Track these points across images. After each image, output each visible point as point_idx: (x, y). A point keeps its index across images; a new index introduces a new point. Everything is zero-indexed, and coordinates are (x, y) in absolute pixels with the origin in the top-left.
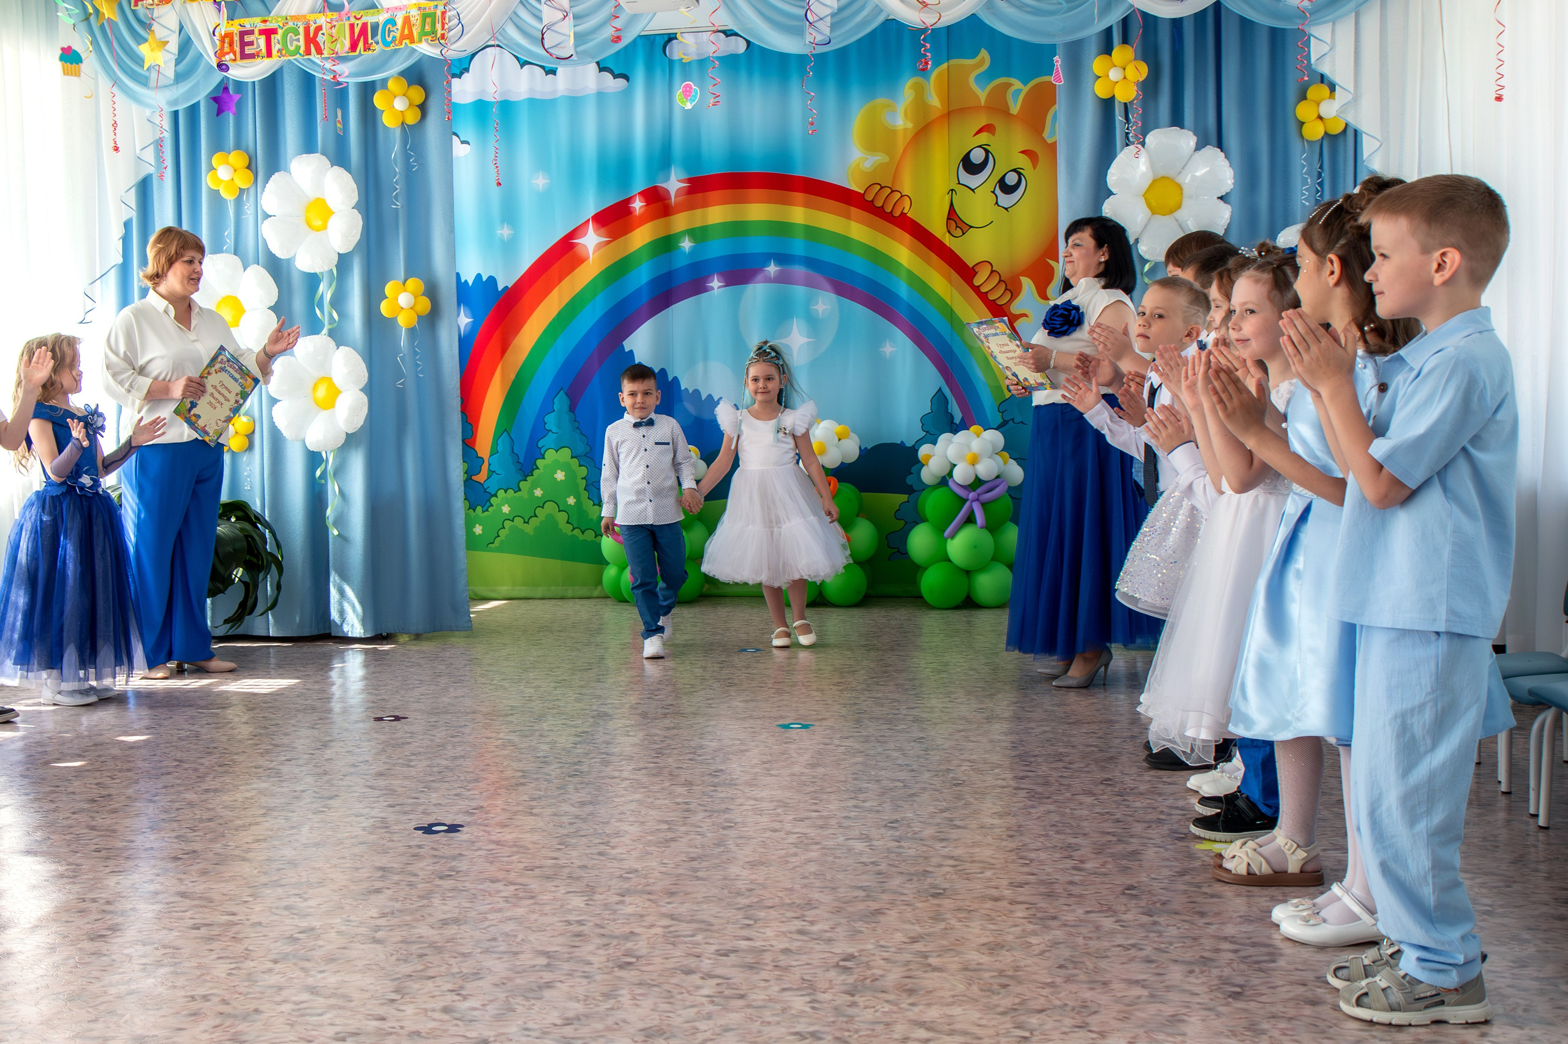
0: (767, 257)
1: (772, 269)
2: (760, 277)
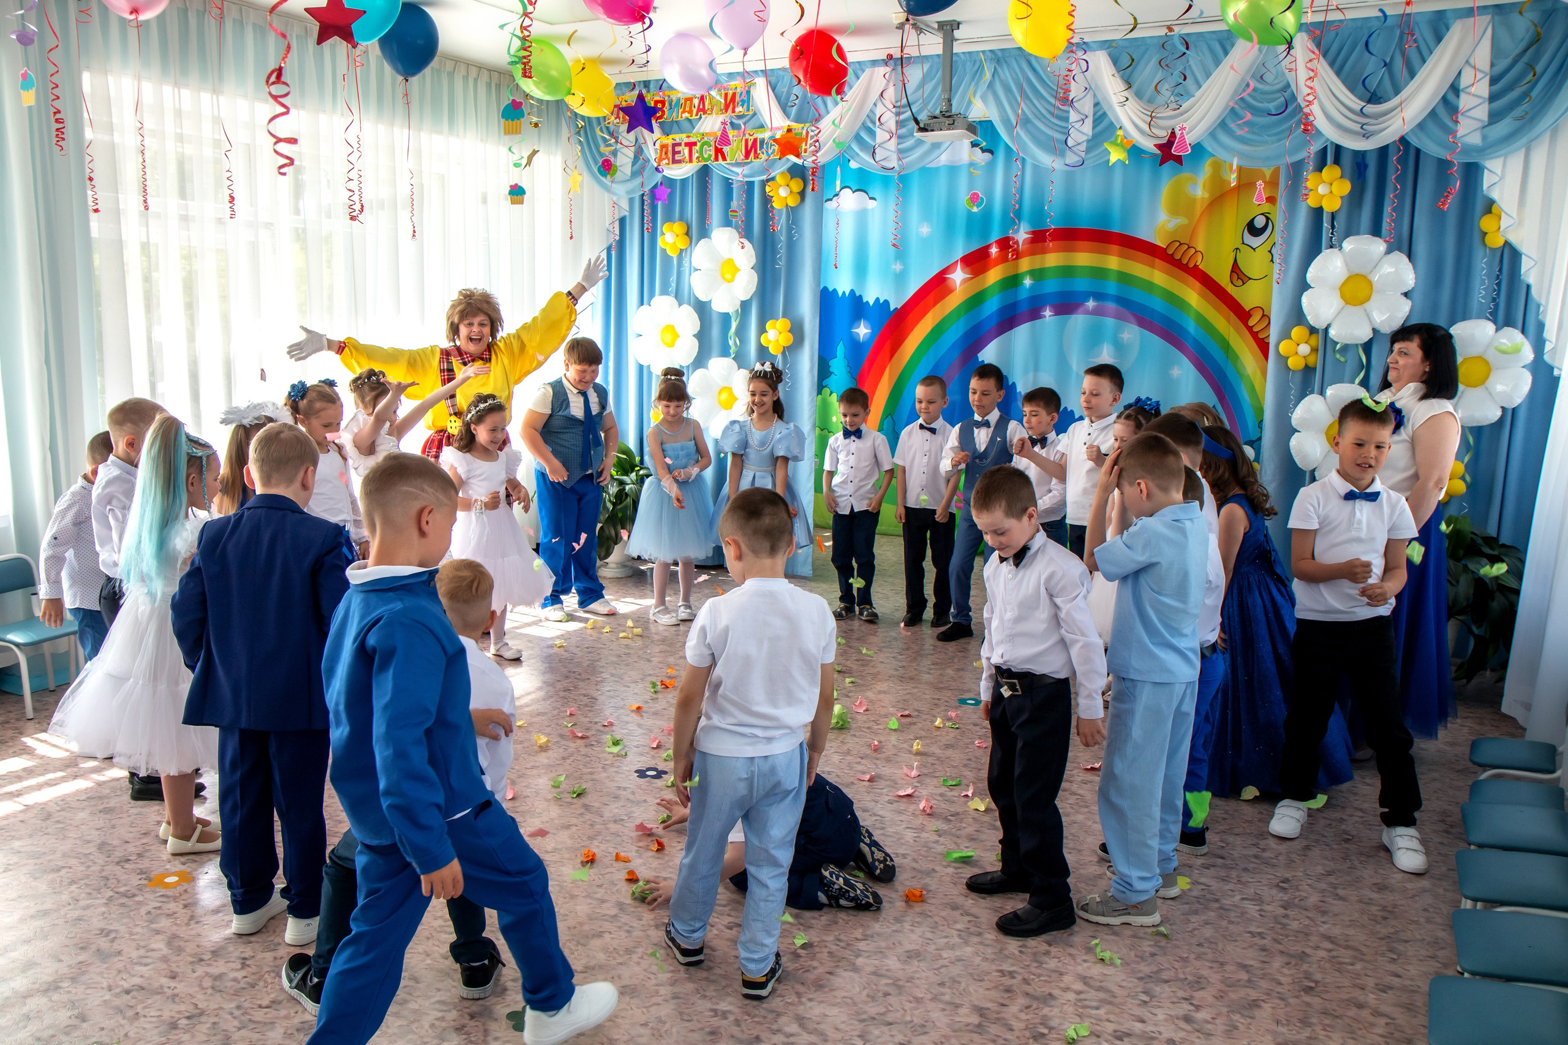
0: (1087, 295)
1: (1091, 304)
2: (1082, 309)
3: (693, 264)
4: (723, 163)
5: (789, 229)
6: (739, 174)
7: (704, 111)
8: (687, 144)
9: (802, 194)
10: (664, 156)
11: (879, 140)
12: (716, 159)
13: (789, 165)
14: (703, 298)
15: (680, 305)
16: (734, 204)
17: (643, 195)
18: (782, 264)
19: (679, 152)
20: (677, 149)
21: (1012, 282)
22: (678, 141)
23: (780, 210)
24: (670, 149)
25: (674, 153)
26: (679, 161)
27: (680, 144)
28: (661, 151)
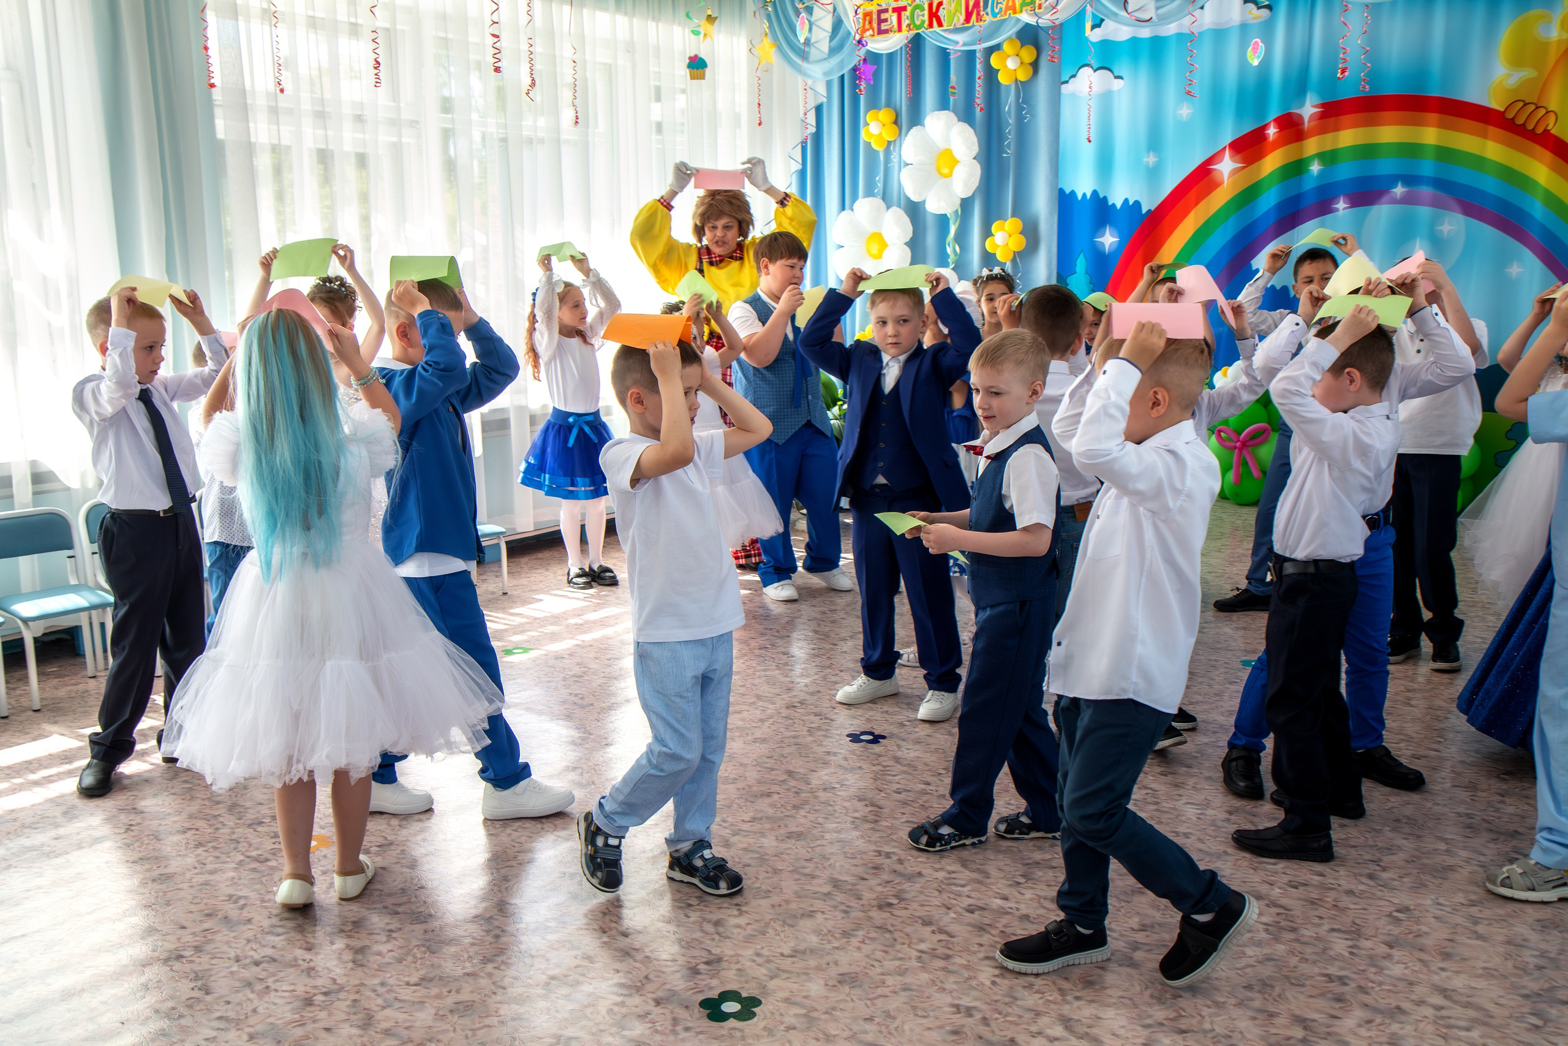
0: (1395, 179)
1: (1399, 190)
2: (1387, 198)
3: (903, 158)
4: (939, 30)
5: (1019, 109)
6: (959, 42)
8: (895, 10)
9: (1035, 65)
10: (867, 26)
12: (931, 25)
13: (1019, 26)
14: (915, 199)
15: (888, 207)
16: (953, 78)
17: (842, 77)
18: (1010, 153)
19: (886, 20)
20: (883, 16)
21: (1295, 169)
22: (884, 6)
23: (1008, 87)
24: (875, 17)
25: (880, 21)
26: (886, 32)
27: (886, 11)
28: (864, 20)
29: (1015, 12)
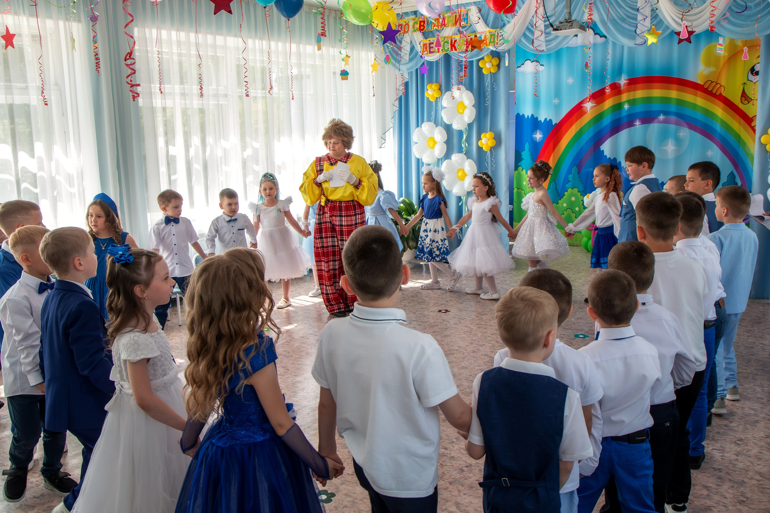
0: (659, 112)
1: (661, 117)
2: (656, 121)
3: (443, 105)
4: (455, 52)
5: (492, 85)
6: (465, 57)
7: (445, 25)
9: (499, 66)
10: (425, 50)
11: (535, 36)
12: (452, 50)
13: (489, 51)
14: (447, 123)
15: (437, 126)
17: (417, 69)
18: (489, 103)
19: (433, 47)
20: (431, 46)
21: (618, 107)
22: (432, 41)
23: (487, 75)
24: (428, 46)
25: (430, 48)
26: (433, 52)
27: (433, 43)
28: (424, 47)
29: (487, 46)
